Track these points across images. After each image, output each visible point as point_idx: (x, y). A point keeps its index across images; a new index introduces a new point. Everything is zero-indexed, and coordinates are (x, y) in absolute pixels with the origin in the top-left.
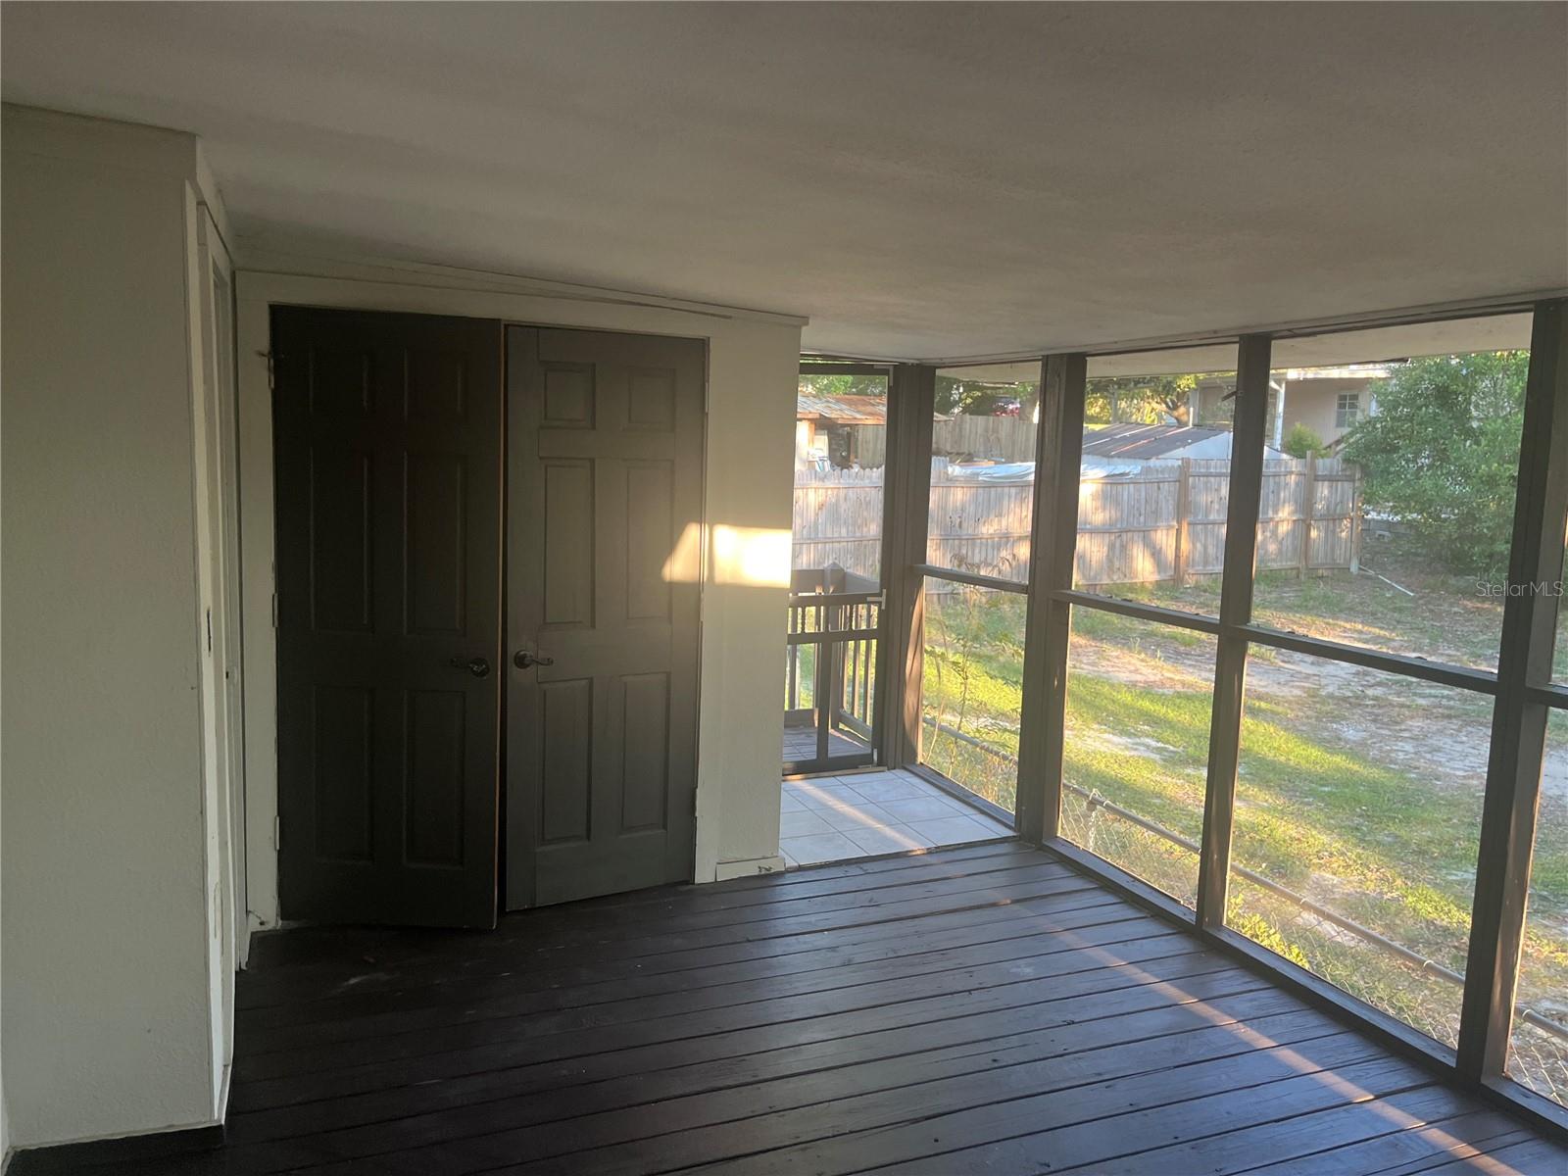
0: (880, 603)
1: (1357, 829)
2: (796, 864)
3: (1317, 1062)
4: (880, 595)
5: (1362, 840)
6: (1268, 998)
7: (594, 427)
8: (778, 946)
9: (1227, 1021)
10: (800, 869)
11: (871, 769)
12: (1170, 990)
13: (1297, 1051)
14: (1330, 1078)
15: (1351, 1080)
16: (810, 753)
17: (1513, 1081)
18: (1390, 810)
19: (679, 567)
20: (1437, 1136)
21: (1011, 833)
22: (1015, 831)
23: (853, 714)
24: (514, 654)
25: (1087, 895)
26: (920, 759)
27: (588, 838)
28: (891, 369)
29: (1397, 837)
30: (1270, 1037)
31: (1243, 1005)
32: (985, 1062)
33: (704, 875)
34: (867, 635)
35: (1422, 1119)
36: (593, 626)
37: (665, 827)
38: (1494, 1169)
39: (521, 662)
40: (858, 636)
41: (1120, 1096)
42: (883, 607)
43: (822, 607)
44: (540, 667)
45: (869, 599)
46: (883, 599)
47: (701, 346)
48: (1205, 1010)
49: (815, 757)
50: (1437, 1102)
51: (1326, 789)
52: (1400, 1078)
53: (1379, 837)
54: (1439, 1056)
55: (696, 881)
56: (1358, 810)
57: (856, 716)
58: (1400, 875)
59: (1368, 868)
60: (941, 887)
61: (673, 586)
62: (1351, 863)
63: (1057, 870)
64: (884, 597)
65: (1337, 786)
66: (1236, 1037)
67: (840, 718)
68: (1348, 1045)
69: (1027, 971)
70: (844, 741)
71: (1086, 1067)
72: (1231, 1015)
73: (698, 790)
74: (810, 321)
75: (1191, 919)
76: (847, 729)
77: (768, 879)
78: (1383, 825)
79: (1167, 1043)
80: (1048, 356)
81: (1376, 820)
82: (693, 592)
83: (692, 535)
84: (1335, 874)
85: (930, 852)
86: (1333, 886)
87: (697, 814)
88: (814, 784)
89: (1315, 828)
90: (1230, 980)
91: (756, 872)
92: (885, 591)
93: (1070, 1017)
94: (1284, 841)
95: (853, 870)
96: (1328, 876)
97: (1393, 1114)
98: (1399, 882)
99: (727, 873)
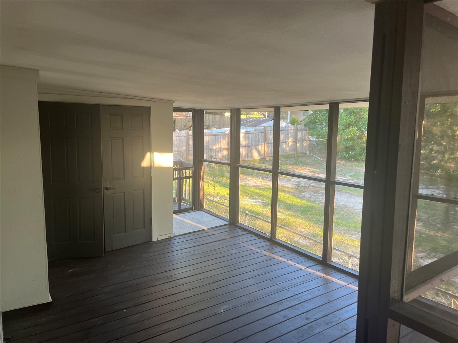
0: (193, 169)
1: (308, 218)
2: (177, 235)
3: (295, 263)
4: (193, 167)
5: (309, 220)
6: (286, 252)
7: (123, 129)
8: (175, 253)
9: (277, 257)
10: (178, 236)
11: (192, 211)
12: (265, 253)
13: (291, 261)
14: (298, 265)
15: (302, 265)
16: (176, 208)
17: (333, 261)
18: (316, 213)
19: (145, 163)
20: (319, 273)
21: (228, 223)
22: (229, 222)
23: (186, 198)
24: (105, 187)
25: (246, 235)
26: (204, 208)
27: (125, 232)
28: (193, 110)
29: (317, 219)
30: (286, 259)
31: (280, 254)
32: (227, 270)
33: (154, 239)
34: (189, 177)
35: (315, 271)
36: (124, 179)
37: (144, 228)
38: (329, 278)
39: (107, 189)
40: (186, 178)
41: (255, 273)
42: (194, 170)
43: (176, 171)
44: (112, 190)
45: (190, 168)
46: (194, 168)
47: (149, 108)
48: (273, 255)
49: (178, 209)
50: (319, 267)
51: (301, 209)
52: (312, 263)
53: (313, 219)
54: (319, 259)
55: (153, 241)
56: (309, 213)
57: (187, 198)
58: (318, 227)
59: (311, 227)
60: (213, 237)
61: (144, 168)
62: (307, 226)
63: (239, 230)
64: (194, 167)
65: (304, 208)
66: (279, 260)
67: (183, 199)
68: (302, 259)
69: (235, 252)
70: (185, 205)
71: (248, 269)
72: (278, 256)
73: (152, 219)
74: (175, 102)
75: (269, 238)
76: (184, 202)
77: (170, 239)
78: (314, 216)
79: (265, 263)
80: (231, 109)
81: (313, 215)
82: (149, 169)
83: (148, 155)
84: (303, 229)
85: (209, 229)
86: (303, 231)
87: (152, 224)
88: (178, 216)
89: (299, 218)
90: (278, 249)
91: (167, 237)
92: (194, 166)
93: (244, 260)
94: (292, 222)
95: (191, 235)
96: (302, 229)
97: (309, 270)
98: (317, 229)
99: (160, 238)
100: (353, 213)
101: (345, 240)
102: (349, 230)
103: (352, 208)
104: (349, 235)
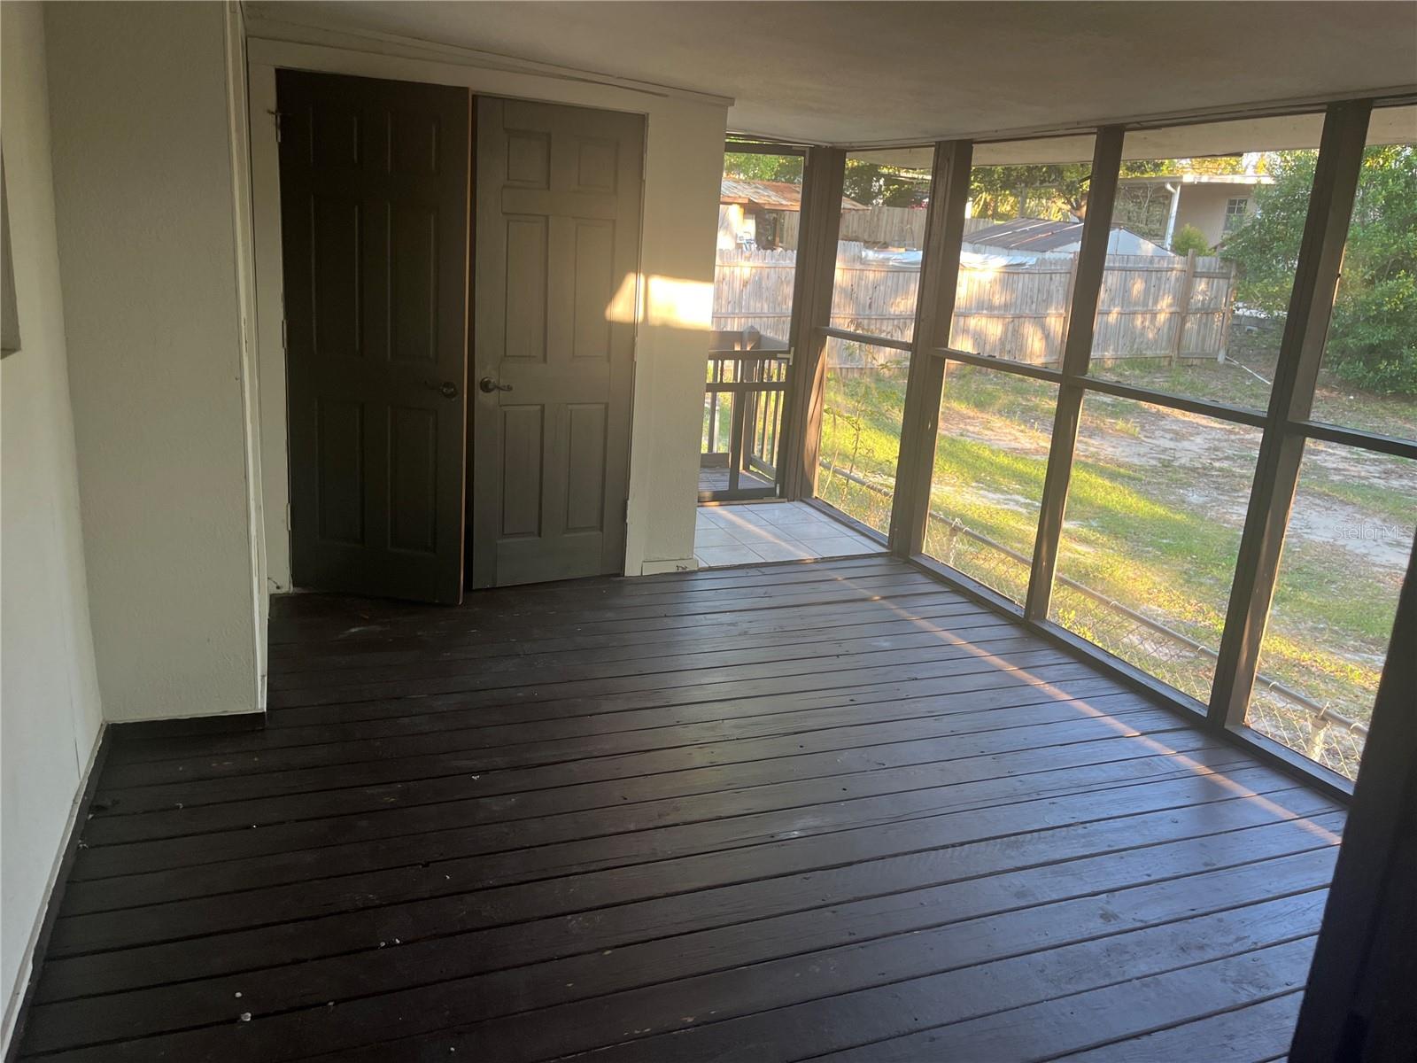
0: (788, 359)
1: (1185, 573)
2: (707, 566)
3: (1101, 711)
4: (789, 352)
5: (1188, 581)
6: (1072, 668)
7: (549, 188)
8: (688, 621)
9: (1038, 682)
10: (711, 569)
11: (774, 499)
12: (997, 661)
13: (1087, 703)
14: (1109, 720)
15: (1124, 723)
16: (724, 486)
17: (1249, 727)
18: (1215, 559)
19: (619, 310)
20: (1185, 761)
21: (884, 550)
22: (889, 549)
23: (762, 457)
24: (480, 380)
25: (941, 596)
26: (815, 494)
27: (540, 535)
28: (808, 149)
29: (1218, 580)
30: (1068, 693)
31: (1052, 673)
32: (846, 700)
33: (632, 569)
34: (776, 387)
35: (1173, 749)
36: (545, 360)
37: (601, 530)
38: (1222, 782)
39: (486, 387)
40: (769, 387)
41: (945, 725)
42: (791, 364)
43: (740, 361)
44: (501, 392)
45: (779, 355)
46: (791, 356)
47: (642, 120)
48: (1023, 675)
49: (727, 489)
50: (1192, 740)
51: (1165, 541)
52: (1164, 722)
53: (1203, 580)
54: (1196, 710)
55: (626, 575)
56: (1189, 558)
57: (764, 460)
58: (1214, 608)
59: (1189, 602)
60: (823, 586)
61: (612, 326)
62: (1175, 598)
63: (919, 578)
64: (792, 353)
65: (1174, 539)
66: (1042, 692)
67: (750, 461)
68: (1127, 700)
69: (886, 644)
70: (750, 478)
71: (922, 707)
72: (1042, 679)
73: (629, 502)
74: (736, 102)
75: (1021, 614)
76: (756, 470)
77: (684, 575)
78: (1208, 570)
79: (984, 695)
80: (940, 142)
81: (1202, 566)
82: (629, 330)
83: (631, 282)
84: (1160, 606)
85: (816, 561)
86: (1157, 615)
87: (627, 521)
88: (727, 510)
89: (1150, 571)
90: (1048, 656)
91: (674, 570)
92: (793, 349)
93: (914, 676)
94: (1122, 580)
95: (752, 572)
96: (1155, 608)
97: (1152, 744)
98: (1212, 614)
99: (650, 570)
100: (1360, 576)
101: (1314, 664)
102: (1336, 632)
103: (1358, 559)
104: (1331, 647)
